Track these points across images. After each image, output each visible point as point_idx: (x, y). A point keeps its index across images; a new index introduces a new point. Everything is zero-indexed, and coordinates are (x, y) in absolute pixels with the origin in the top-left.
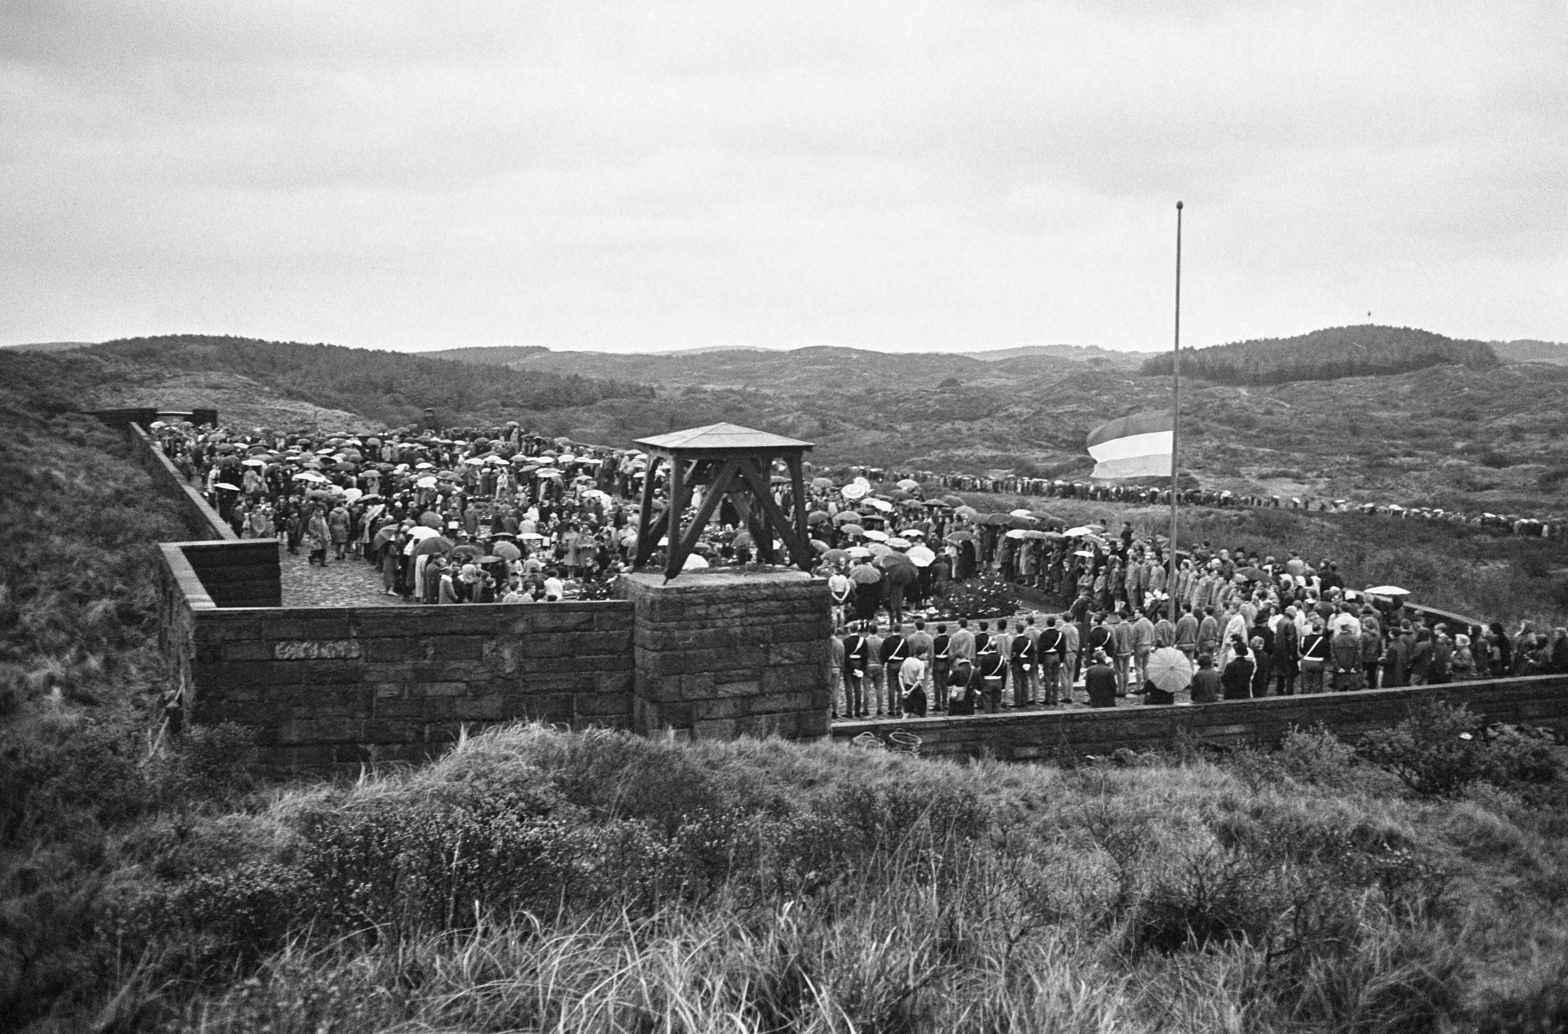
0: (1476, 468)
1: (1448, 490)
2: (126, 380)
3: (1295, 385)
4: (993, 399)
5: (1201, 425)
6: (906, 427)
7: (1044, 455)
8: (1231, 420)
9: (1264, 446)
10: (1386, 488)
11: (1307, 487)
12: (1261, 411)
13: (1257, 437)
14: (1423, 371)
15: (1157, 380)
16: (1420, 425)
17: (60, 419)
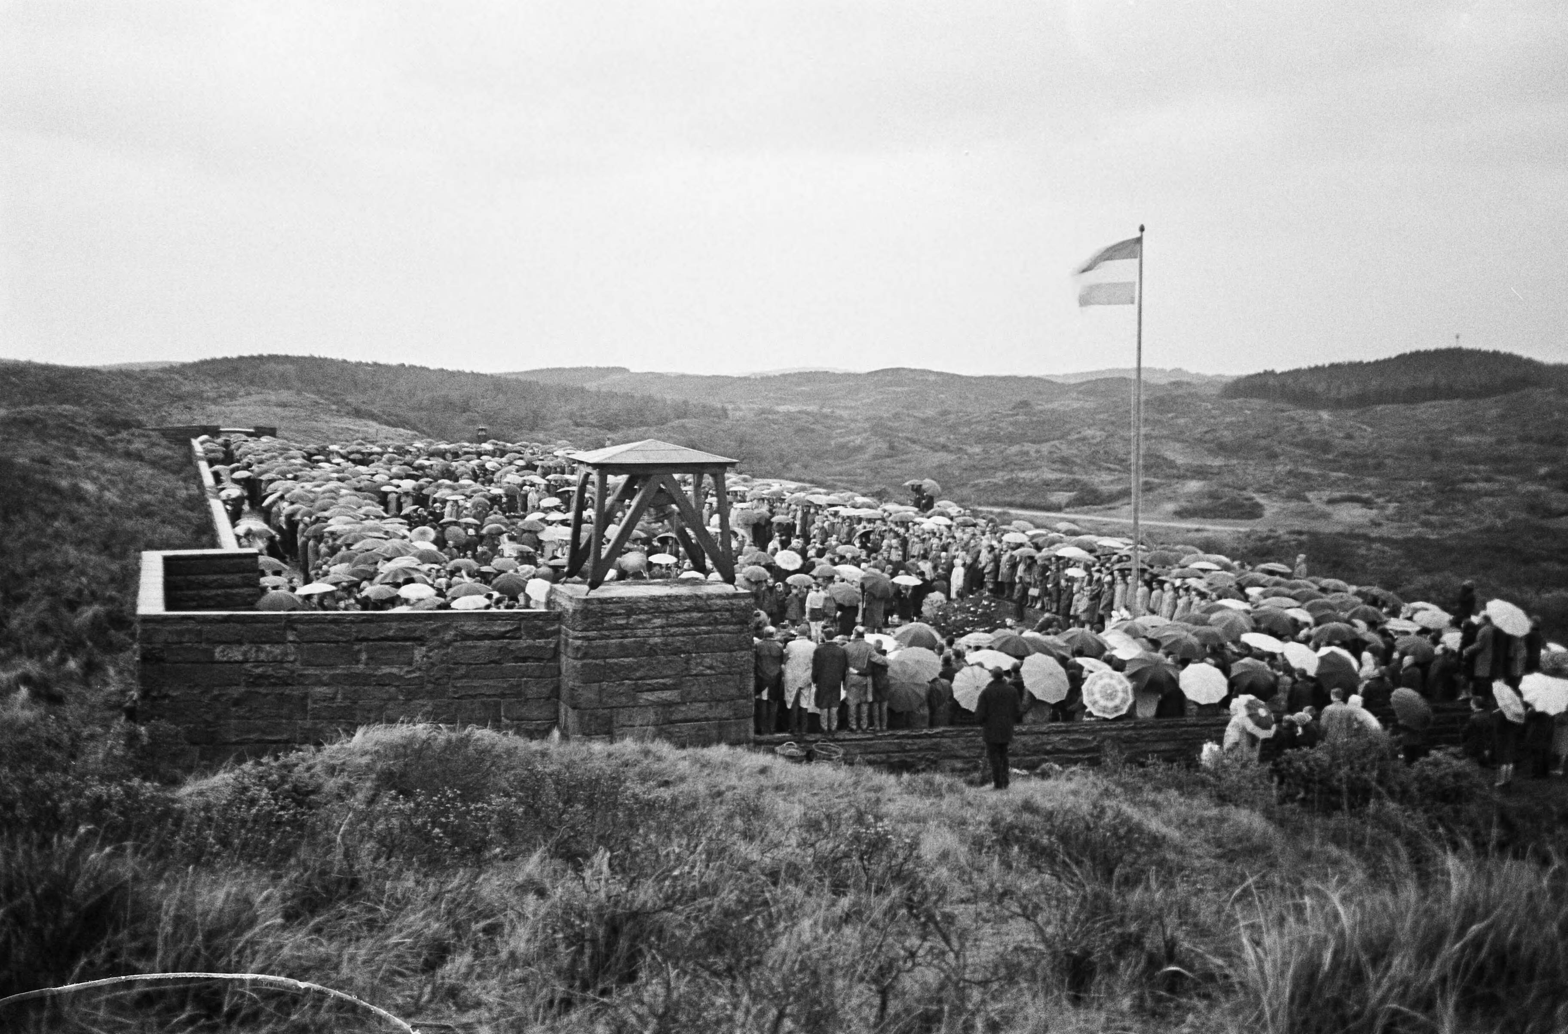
0: (1553, 495)
1: (1523, 516)
2: (202, 398)
3: (1379, 408)
4: (1065, 422)
5: (1278, 450)
6: (977, 449)
7: (1110, 478)
8: (1308, 444)
9: (1338, 470)
10: (1457, 513)
11: (1375, 512)
12: (1341, 435)
13: (1334, 461)
14: (1514, 395)
15: (1236, 402)
16: (1504, 450)
17: (124, 434)
